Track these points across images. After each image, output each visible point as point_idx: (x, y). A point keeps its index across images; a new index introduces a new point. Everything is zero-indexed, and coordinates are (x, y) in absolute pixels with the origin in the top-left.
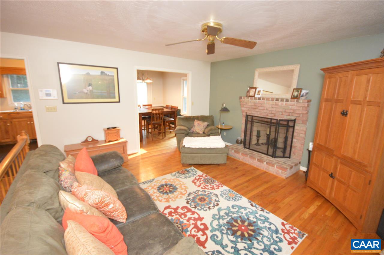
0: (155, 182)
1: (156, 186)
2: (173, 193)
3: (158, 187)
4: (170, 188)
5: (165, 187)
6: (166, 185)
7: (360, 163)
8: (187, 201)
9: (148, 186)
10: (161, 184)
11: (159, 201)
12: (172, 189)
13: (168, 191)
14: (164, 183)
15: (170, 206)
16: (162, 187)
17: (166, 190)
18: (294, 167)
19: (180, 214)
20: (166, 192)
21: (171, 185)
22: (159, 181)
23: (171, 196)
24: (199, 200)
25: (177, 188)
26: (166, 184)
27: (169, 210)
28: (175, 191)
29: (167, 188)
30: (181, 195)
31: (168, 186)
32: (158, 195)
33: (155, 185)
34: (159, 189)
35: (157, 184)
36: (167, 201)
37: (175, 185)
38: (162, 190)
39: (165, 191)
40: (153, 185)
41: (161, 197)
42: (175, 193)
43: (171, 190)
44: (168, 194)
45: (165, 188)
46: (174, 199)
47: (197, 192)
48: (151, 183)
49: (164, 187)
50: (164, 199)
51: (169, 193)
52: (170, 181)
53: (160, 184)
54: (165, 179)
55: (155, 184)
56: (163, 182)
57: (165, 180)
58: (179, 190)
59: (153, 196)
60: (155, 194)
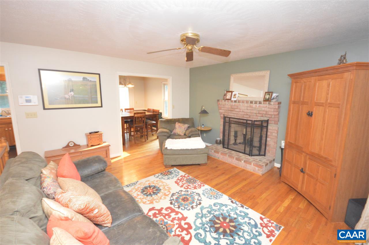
0: (139, 184)
1: (140, 189)
2: (157, 195)
3: (142, 190)
4: (154, 190)
5: (149, 188)
6: (150, 187)
7: (325, 158)
8: (170, 201)
9: (132, 189)
10: (145, 186)
11: (143, 204)
12: (156, 190)
13: (152, 193)
14: (147, 185)
15: (154, 208)
16: (146, 189)
17: (149, 192)
18: (269, 164)
19: (164, 215)
20: (150, 194)
21: (155, 187)
22: (143, 183)
23: (155, 198)
24: (182, 200)
25: (161, 190)
26: (150, 186)
27: (153, 212)
28: (159, 193)
29: (151, 190)
30: (164, 196)
31: (151, 188)
32: (142, 197)
33: (139, 188)
34: (143, 191)
35: (141, 187)
36: (152, 203)
37: (158, 187)
38: (146, 192)
39: (149, 193)
40: (136, 187)
41: (146, 199)
42: (159, 195)
43: (155, 191)
44: (152, 196)
45: (149, 190)
46: (157, 201)
47: (180, 193)
48: (135, 185)
49: (148, 189)
50: (148, 201)
51: (152, 195)
52: (154, 183)
53: (143, 187)
54: (149, 181)
55: (139, 186)
56: (146, 184)
57: (148, 182)
58: (162, 191)
59: (137, 198)
60: (139, 197)
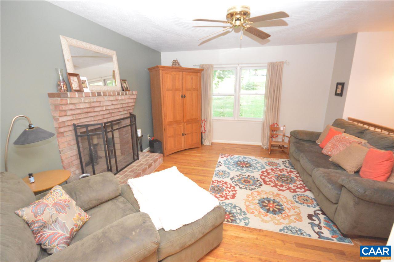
0: (281, 223)
1: (283, 215)
2: (268, 198)
3: (281, 213)
4: (266, 204)
5: (271, 209)
6: (268, 210)
8: (260, 187)
9: (295, 222)
10: (274, 215)
11: (288, 198)
12: (264, 202)
13: (272, 202)
14: (270, 215)
15: (278, 190)
16: (276, 211)
17: (273, 205)
19: (274, 183)
20: (274, 202)
21: (263, 207)
22: (274, 223)
23: (271, 196)
24: (250, 183)
25: (259, 200)
26: (267, 212)
27: (281, 188)
28: (264, 198)
29: (270, 206)
30: (261, 193)
31: (268, 208)
32: (285, 204)
33: (284, 218)
34: (281, 210)
35: (280, 218)
36: (278, 194)
37: (258, 205)
38: (277, 207)
39: (275, 204)
40: (287, 221)
41: (282, 200)
42: (265, 197)
43: (267, 202)
44: (274, 199)
45: (272, 207)
46: (271, 193)
47: (244, 187)
48: (288, 226)
49: (273, 209)
50: (280, 198)
51: (272, 200)
52: (260, 212)
53: (276, 216)
54: (263, 221)
55: (282, 221)
56: (270, 217)
57: (265, 218)
58: (259, 198)
59: (292, 206)
60: (288, 206)
